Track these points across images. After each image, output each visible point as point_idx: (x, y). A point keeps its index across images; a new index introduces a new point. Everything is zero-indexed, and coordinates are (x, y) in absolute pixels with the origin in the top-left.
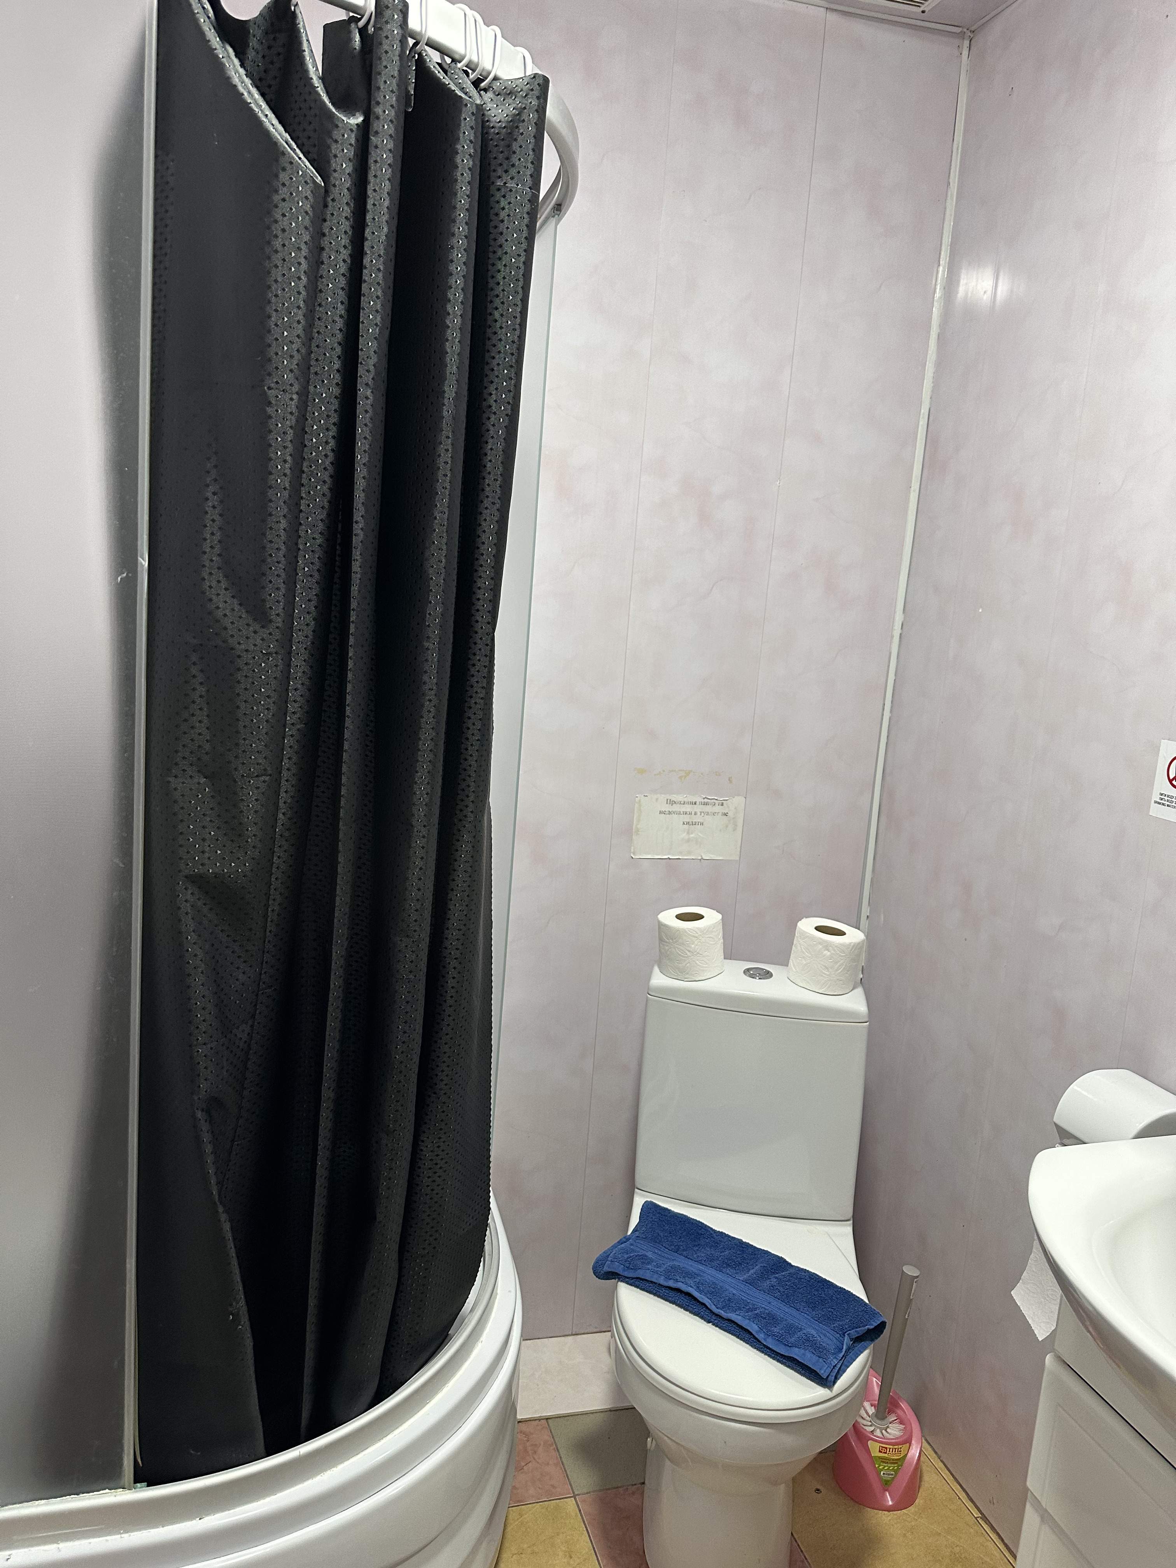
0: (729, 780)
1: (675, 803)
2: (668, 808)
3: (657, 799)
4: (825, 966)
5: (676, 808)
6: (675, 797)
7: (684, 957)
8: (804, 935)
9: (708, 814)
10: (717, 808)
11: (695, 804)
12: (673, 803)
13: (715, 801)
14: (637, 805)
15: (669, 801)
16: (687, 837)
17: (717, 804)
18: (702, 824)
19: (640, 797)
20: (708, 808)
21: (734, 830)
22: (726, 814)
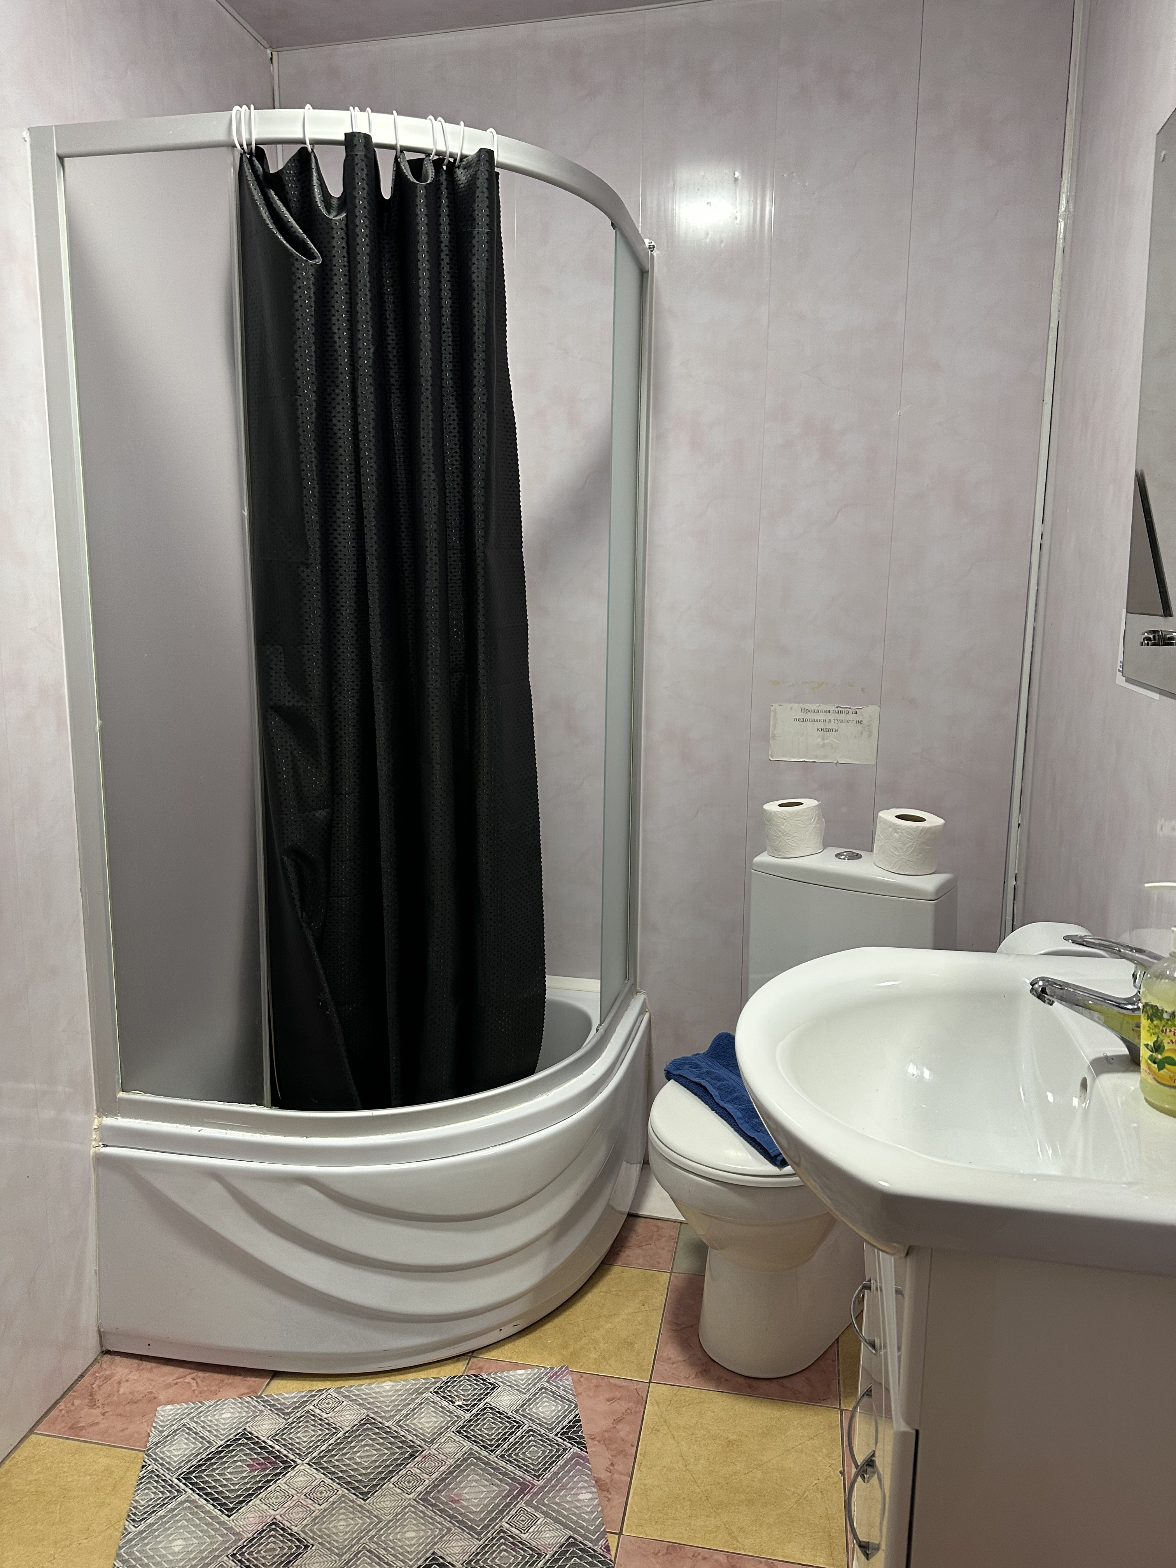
0: (862, 690)
1: (809, 711)
2: (802, 716)
3: (791, 708)
4: (895, 848)
5: (809, 716)
6: (808, 706)
7: (776, 836)
8: (885, 822)
9: (842, 721)
10: (851, 717)
11: (829, 712)
12: (806, 711)
13: (848, 709)
14: (772, 714)
15: (803, 709)
16: (822, 743)
17: (851, 713)
18: (836, 731)
19: (776, 706)
20: (842, 717)
21: (870, 736)
22: (860, 722)
